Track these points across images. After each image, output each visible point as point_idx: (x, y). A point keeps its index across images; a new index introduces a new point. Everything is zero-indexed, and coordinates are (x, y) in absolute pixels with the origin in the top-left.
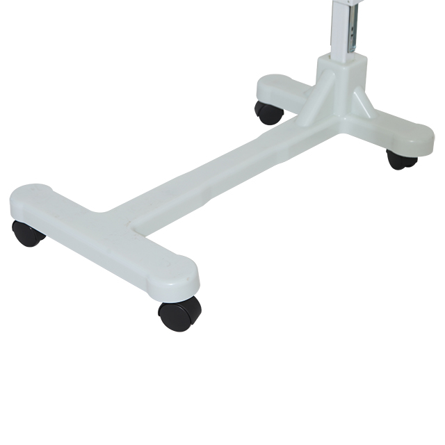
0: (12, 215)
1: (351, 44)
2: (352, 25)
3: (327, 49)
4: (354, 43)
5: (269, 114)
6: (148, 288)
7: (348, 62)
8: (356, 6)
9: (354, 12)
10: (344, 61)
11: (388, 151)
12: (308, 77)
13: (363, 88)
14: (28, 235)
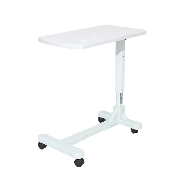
0: (38, 141)
1: (121, 102)
2: (121, 98)
3: (116, 104)
4: (122, 102)
5: (101, 120)
6: (72, 156)
7: (121, 106)
8: (122, 93)
9: (122, 94)
10: (120, 106)
11: (131, 129)
12: (111, 111)
13: (125, 113)
14: (42, 146)
